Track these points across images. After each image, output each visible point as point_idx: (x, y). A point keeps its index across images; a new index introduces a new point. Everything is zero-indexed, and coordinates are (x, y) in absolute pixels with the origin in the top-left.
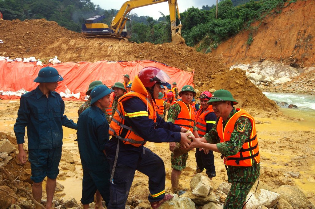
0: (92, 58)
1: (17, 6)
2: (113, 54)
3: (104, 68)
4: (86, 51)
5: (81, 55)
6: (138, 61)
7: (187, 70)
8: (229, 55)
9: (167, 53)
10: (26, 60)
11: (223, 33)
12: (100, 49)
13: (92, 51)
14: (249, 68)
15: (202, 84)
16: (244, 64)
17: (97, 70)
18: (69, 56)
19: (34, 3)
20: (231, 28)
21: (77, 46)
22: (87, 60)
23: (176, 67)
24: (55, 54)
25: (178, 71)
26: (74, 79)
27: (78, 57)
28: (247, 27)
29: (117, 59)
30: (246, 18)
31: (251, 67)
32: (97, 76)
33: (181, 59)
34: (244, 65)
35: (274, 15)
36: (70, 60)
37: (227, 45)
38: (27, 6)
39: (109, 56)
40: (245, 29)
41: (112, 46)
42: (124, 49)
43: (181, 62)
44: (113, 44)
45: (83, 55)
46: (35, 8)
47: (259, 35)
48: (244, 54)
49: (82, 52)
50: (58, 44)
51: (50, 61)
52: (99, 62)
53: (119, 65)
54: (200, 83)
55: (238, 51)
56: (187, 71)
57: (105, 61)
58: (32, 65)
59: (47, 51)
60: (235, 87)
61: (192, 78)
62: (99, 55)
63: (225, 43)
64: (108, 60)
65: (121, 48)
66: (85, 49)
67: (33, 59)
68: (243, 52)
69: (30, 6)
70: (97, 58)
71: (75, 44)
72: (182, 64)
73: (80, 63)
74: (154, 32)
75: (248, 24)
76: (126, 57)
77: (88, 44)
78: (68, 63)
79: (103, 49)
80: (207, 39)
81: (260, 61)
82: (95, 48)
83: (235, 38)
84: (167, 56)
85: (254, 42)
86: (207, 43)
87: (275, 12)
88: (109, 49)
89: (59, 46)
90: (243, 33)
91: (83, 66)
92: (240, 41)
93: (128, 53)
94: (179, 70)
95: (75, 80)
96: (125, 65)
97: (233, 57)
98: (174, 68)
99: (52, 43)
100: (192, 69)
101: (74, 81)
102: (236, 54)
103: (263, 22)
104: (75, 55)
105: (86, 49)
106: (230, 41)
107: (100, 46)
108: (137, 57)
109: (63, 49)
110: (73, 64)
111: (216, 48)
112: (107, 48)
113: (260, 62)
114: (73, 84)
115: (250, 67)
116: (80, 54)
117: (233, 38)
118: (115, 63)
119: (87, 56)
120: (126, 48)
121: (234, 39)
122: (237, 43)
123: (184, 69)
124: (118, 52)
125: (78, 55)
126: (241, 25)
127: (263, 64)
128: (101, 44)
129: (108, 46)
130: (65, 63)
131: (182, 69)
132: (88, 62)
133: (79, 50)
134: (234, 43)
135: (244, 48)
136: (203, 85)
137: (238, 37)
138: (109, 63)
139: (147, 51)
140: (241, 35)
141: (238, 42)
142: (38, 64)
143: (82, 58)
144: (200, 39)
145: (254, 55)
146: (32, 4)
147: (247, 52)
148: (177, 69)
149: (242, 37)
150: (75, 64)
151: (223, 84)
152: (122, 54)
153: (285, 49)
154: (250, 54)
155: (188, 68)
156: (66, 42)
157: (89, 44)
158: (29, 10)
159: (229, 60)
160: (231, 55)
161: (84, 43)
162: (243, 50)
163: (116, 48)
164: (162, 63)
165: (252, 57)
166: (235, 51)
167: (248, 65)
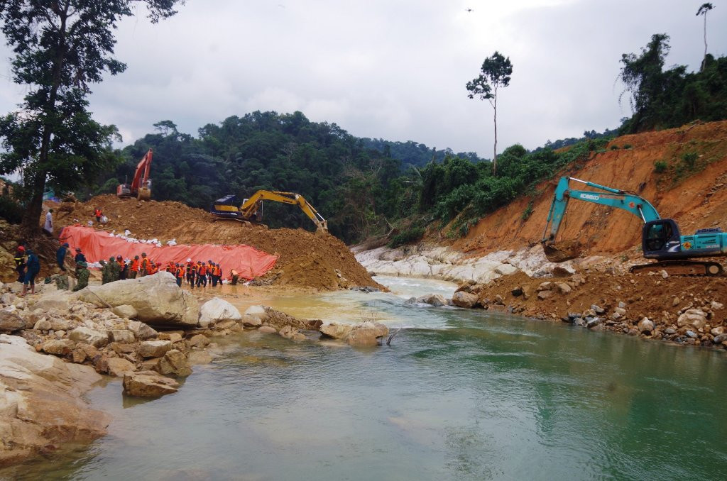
0: (203, 241)
1: (220, 148)
2: (221, 238)
3: (208, 250)
4: (201, 234)
6: (238, 245)
8: (494, 235)
10: (149, 242)
11: (486, 200)
12: (214, 233)
13: (206, 235)
14: (510, 256)
16: (506, 249)
17: (202, 252)
18: (185, 238)
19: (248, 141)
20: (499, 193)
21: (196, 229)
22: (198, 243)
24: (175, 236)
25: (264, 255)
27: (192, 240)
28: (528, 191)
29: (222, 243)
30: (531, 177)
31: (513, 255)
34: (505, 251)
35: (572, 171)
36: (186, 242)
37: (494, 219)
38: (235, 147)
39: (218, 240)
40: (525, 194)
41: (225, 230)
43: (272, 247)
44: (227, 228)
45: (197, 238)
46: (247, 150)
47: (544, 204)
48: (514, 234)
49: (198, 235)
50: (181, 227)
51: (168, 243)
53: (221, 249)
55: (509, 229)
56: (274, 255)
57: (212, 245)
58: (153, 246)
59: (170, 233)
62: (210, 239)
63: (491, 217)
64: (215, 243)
67: (155, 240)
68: (513, 231)
69: (239, 148)
70: (207, 241)
71: (195, 228)
73: (191, 246)
75: (531, 186)
76: (231, 241)
79: (216, 233)
80: (468, 209)
82: (209, 232)
83: (508, 209)
84: (262, 241)
85: (533, 215)
86: (470, 214)
87: (574, 167)
89: (181, 230)
91: (193, 248)
92: (516, 213)
93: (234, 238)
94: (266, 255)
97: (499, 239)
99: (177, 225)
100: (280, 253)
102: (505, 233)
103: (551, 184)
104: (191, 238)
105: (202, 232)
106: (499, 212)
107: (215, 230)
108: (239, 242)
109: (183, 232)
110: (185, 246)
111: (476, 224)
113: (529, 247)
116: (195, 237)
117: (504, 208)
118: (220, 246)
119: (200, 240)
121: (506, 211)
122: (510, 216)
124: (227, 236)
125: (193, 238)
126: (519, 189)
127: (532, 250)
128: (216, 228)
129: (221, 230)
130: (180, 245)
131: (270, 253)
132: (199, 245)
133: (194, 233)
134: (505, 217)
135: (518, 224)
137: (513, 207)
138: (215, 246)
140: (519, 203)
142: (157, 245)
143: (195, 240)
144: (460, 209)
145: (526, 237)
146: (244, 143)
147: (519, 231)
148: (265, 253)
149: (519, 206)
150: (187, 246)
152: (229, 238)
153: (570, 228)
154: (522, 234)
155: (276, 253)
156: (189, 225)
157: (207, 228)
158: (239, 153)
159: (493, 243)
160: (496, 236)
161: (203, 226)
162: (515, 228)
163: (226, 232)
164: (255, 248)
165: (523, 239)
166: (504, 229)
167: (510, 252)
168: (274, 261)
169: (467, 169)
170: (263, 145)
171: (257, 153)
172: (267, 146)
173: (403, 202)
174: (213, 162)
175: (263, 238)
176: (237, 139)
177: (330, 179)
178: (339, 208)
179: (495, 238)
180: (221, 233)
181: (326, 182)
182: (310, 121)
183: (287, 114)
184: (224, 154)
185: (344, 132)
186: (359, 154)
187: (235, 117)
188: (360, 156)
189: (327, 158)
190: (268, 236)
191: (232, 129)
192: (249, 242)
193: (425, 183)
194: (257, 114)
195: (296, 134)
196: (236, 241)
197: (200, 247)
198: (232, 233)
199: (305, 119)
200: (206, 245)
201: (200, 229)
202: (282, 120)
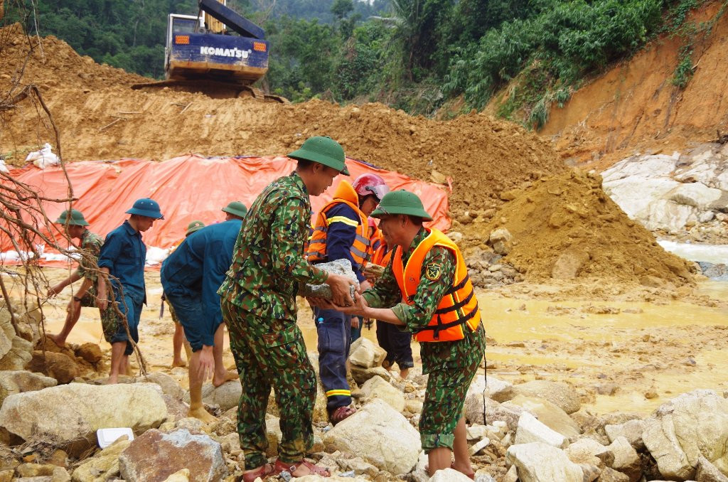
0: (157, 147)
2: (217, 137)
3: (192, 175)
4: (137, 128)
5: (124, 139)
7: (431, 178)
8: (609, 123)
9: (374, 130)
11: (589, 49)
12: (181, 122)
13: (155, 129)
15: (474, 216)
16: (661, 152)
17: (171, 184)
18: (86, 141)
20: (616, 31)
21: (108, 112)
22: (141, 154)
23: (399, 172)
24: (42, 136)
25: (403, 182)
26: (106, 209)
27: (114, 145)
28: (673, 25)
29: (230, 151)
31: (684, 164)
32: (172, 200)
33: (415, 149)
34: (660, 155)
36: (92, 153)
37: (603, 89)
39: (207, 141)
40: (665, 34)
41: (214, 112)
42: (249, 121)
43: (415, 157)
44: (219, 107)
45: (130, 140)
47: (717, 51)
48: (661, 118)
49: (127, 130)
51: (29, 158)
52: (178, 160)
53: (235, 169)
54: (467, 213)
55: (642, 111)
56: (431, 181)
57: (194, 158)
60: (564, 224)
61: (446, 202)
62: (177, 139)
63: (596, 85)
64: (206, 153)
65: (241, 118)
66: (135, 121)
68: (658, 112)
70: (170, 150)
71: (104, 107)
72: (416, 163)
73: (121, 164)
74: (355, 51)
75: (676, 15)
76: (256, 145)
77: (142, 105)
78: (86, 163)
79: (187, 122)
80: (533, 72)
81: (718, 142)
82: (164, 119)
83: (631, 67)
84: (375, 139)
85: (698, 77)
86: (536, 86)
88: (205, 121)
90: (658, 47)
91: (131, 170)
92: (648, 74)
93: (263, 133)
94: (408, 181)
95: (109, 212)
96: (252, 169)
97: (623, 131)
98: (393, 174)
100: (446, 175)
101: (105, 216)
102: (635, 119)
104: (104, 140)
105: (139, 121)
106: (612, 75)
107: (178, 112)
108: (288, 145)
109: (69, 123)
110: (99, 165)
111: (566, 101)
112: (201, 118)
113: (718, 145)
114: (103, 223)
115: (682, 161)
116: (121, 137)
117: (622, 65)
118: (226, 161)
119: (142, 143)
120: (255, 117)
121: (628, 70)
122: (637, 82)
123: (421, 178)
124: (233, 129)
125: (113, 140)
128: (181, 106)
129: (202, 113)
130: (76, 164)
131: (418, 177)
132: (146, 160)
133: (115, 126)
134: (626, 84)
135: (664, 97)
136: (475, 220)
137: (641, 62)
138: (207, 162)
139: (316, 126)
140: (653, 55)
141: (643, 78)
143: (126, 147)
144: (513, 73)
145: (698, 121)
147: (673, 112)
148: (404, 176)
149: (654, 59)
150: (108, 165)
151: (530, 215)
152: (245, 135)
154: (682, 117)
155: (434, 173)
156: (77, 101)
157: (146, 107)
159: (612, 141)
160: (616, 125)
161: (129, 102)
162: (659, 106)
163: (226, 118)
165: (690, 130)
166: (629, 109)
167: (676, 155)
168: (443, 199)
179: (614, 129)
180: (208, 120)
193: (411, 21)
198: (248, 118)
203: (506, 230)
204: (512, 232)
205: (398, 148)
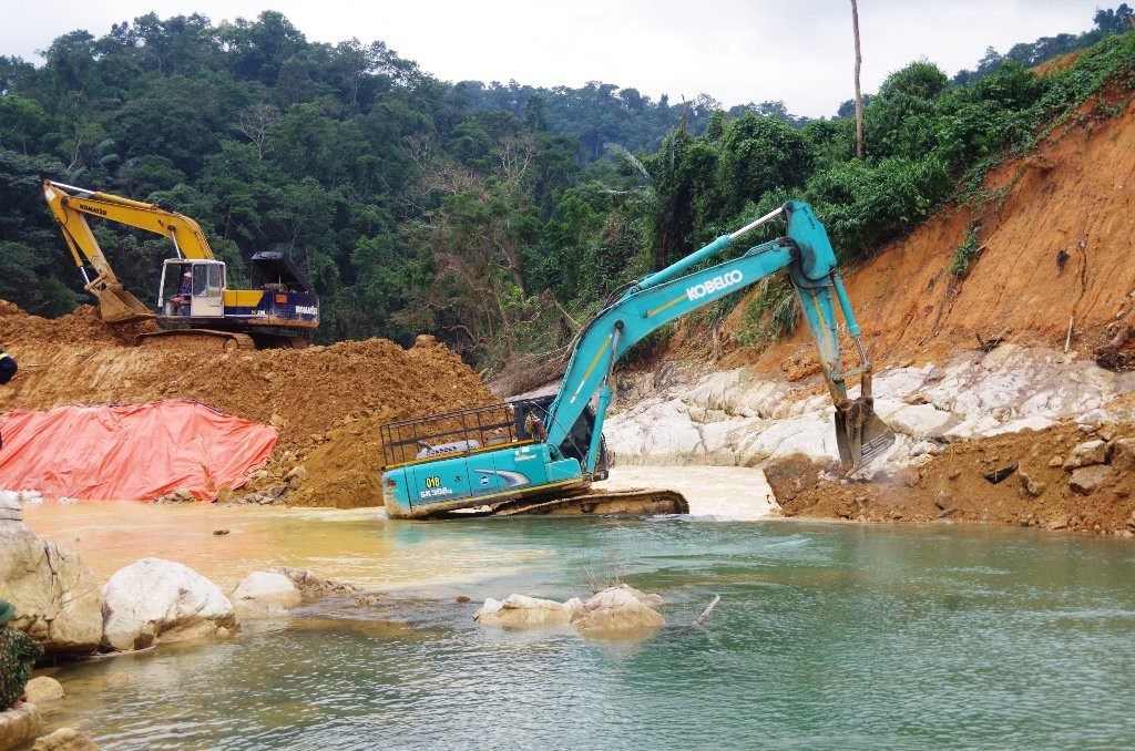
0: (48, 399)
1: (46, 128)
2: (103, 387)
3: (66, 424)
4: (37, 381)
5: (23, 391)
6: (158, 404)
7: (270, 421)
8: (873, 325)
9: (232, 378)
11: (843, 228)
12: (77, 373)
13: (53, 380)
14: (926, 383)
16: (912, 363)
17: (46, 432)
19: (132, 104)
20: (880, 204)
22: (33, 406)
23: (240, 416)
25: (242, 425)
27: (12, 397)
28: (964, 193)
29: (109, 400)
30: (968, 151)
31: (935, 379)
34: (910, 369)
35: (1090, 125)
37: (870, 280)
38: (93, 125)
39: (93, 391)
40: (955, 203)
41: (111, 362)
42: (137, 370)
44: (117, 356)
45: (27, 392)
46: (129, 131)
47: (1012, 226)
48: (932, 317)
52: (62, 409)
53: (106, 417)
55: (915, 307)
56: (269, 424)
57: (75, 407)
61: (274, 443)
62: (69, 390)
63: (861, 275)
64: (87, 403)
65: (131, 368)
66: (37, 373)
68: (930, 308)
69: (106, 126)
70: (60, 399)
72: (262, 407)
73: (10, 416)
75: (970, 179)
76: (134, 394)
77: (51, 357)
79: (83, 373)
81: (982, 349)
82: (64, 371)
83: (908, 249)
85: (984, 261)
87: (1097, 111)
88: (100, 371)
90: (946, 222)
91: (19, 419)
92: (931, 258)
93: (144, 382)
94: (246, 425)
96: (120, 416)
97: (889, 336)
98: (235, 418)
100: (286, 417)
102: (906, 318)
103: (1029, 166)
105: (42, 373)
106: (882, 261)
107: (79, 363)
108: (161, 392)
112: (97, 369)
113: (981, 353)
115: (933, 376)
116: (21, 389)
117: (895, 248)
118: (101, 409)
119: (37, 395)
120: (144, 366)
121: (903, 255)
122: (914, 269)
123: (260, 421)
124: (119, 378)
125: (12, 392)
126: (937, 189)
127: (991, 359)
128: (85, 357)
129: (99, 364)
131: (257, 421)
132: (34, 411)
134: (903, 270)
135: (940, 289)
137: (919, 243)
138: (84, 411)
140: (938, 232)
141: (924, 263)
143: (22, 399)
145: (968, 322)
146: (120, 112)
147: (946, 310)
148: (244, 420)
149: (940, 239)
152: (128, 384)
153: (1097, 287)
154: (954, 318)
155: (275, 417)
157: (53, 359)
160: (880, 327)
161: (40, 355)
162: (932, 302)
163: (118, 367)
164: (211, 407)
165: (959, 332)
166: (900, 306)
167: (929, 367)
168: (272, 440)
169: (780, 145)
170: (176, 115)
171: (160, 139)
172: (190, 117)
173: (599, 253)
174: (31, 173)
175: (233, 377)
176: (95, 102)
177: (380, 204)
178: (422, 283)
179: (876, 334)
180: (102, 370)
181: (371, 212)
182: (309, 41)
183: (239, 21)
184: (62, 147)
185: (406, 65)
186: (457, 128)
187: (83, 36)
188: (460, 135)
189: (366, 144)
190: (248, 371)
191: (76, 70)
192: (194, 392)
194: (148, 22)
195: (271, 79)
196: (152, 392)
197: (38, 418)
198: (137, 367)
199: (294, 33)
200: (56, 410)
201: (33, 363)
202: (224, 39)
203: (303, 467)
204: (309, 469)
205: (250, 394)
